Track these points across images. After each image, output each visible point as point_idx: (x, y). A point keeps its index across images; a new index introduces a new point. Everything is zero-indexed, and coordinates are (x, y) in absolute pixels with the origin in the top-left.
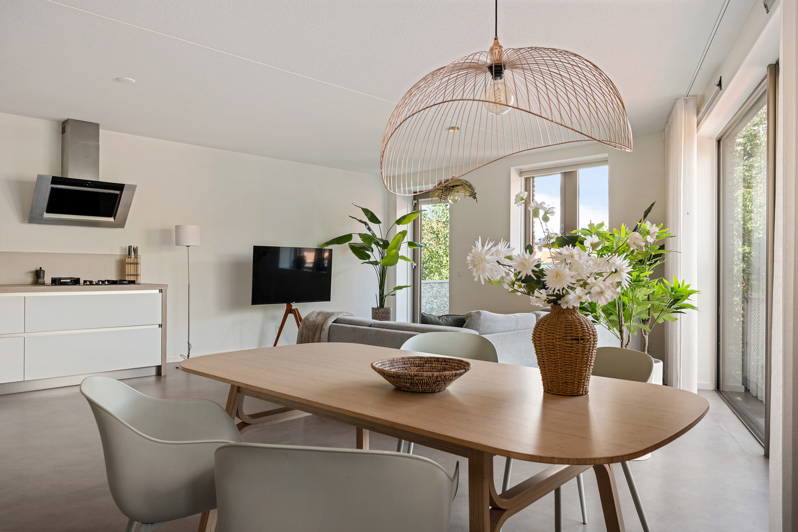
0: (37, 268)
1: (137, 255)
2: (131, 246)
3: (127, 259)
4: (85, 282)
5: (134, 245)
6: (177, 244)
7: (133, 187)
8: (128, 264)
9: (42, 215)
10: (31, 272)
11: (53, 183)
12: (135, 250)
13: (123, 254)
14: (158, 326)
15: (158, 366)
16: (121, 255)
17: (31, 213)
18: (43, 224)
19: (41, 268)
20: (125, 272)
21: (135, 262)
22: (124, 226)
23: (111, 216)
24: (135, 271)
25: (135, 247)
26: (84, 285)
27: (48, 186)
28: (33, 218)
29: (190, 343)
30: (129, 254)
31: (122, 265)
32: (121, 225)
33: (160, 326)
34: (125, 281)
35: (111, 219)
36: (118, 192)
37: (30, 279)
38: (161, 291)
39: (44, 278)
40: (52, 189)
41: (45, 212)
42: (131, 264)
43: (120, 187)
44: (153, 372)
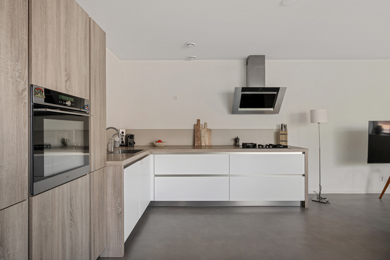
0: (236, 137)
1: (286, 129)
2: (283, 124)
3: (281, 132)
4: (259, 145)
5: (285, 123)
6: (312, 121)
7: (285, 89)
8: (281, 134)
9: (238, 109)
10: (233, 139)
11: (242, 91)
12: (285, 127)
13: (278, 128)
14: (302, 175)
15: (303, 201)
16: (277, 129)
17: (233, 108)
18: (238, 114)
19: (237, 137)
20: (280, 139)
21: (286, 133)
22: (279, 113)
23: (271, 107)
24: (285, 139)
25: (285, 124)
26: (259, 148)
27: (240, 93)
28: (233, 111)
29: (321, 185)
30: (282, 129)
31: (278, 135)
32: (277, 112)
33: (304, 175)
34: (281, 145)
35: (272, 109)
36: (276, 93)
37: (232, 143)
38: (304, 153)
39: (239, 142)
40: (242, 95)
41: (239, 108)
42: (283, 134)
43: (277, 90)
44: (299, 205)
